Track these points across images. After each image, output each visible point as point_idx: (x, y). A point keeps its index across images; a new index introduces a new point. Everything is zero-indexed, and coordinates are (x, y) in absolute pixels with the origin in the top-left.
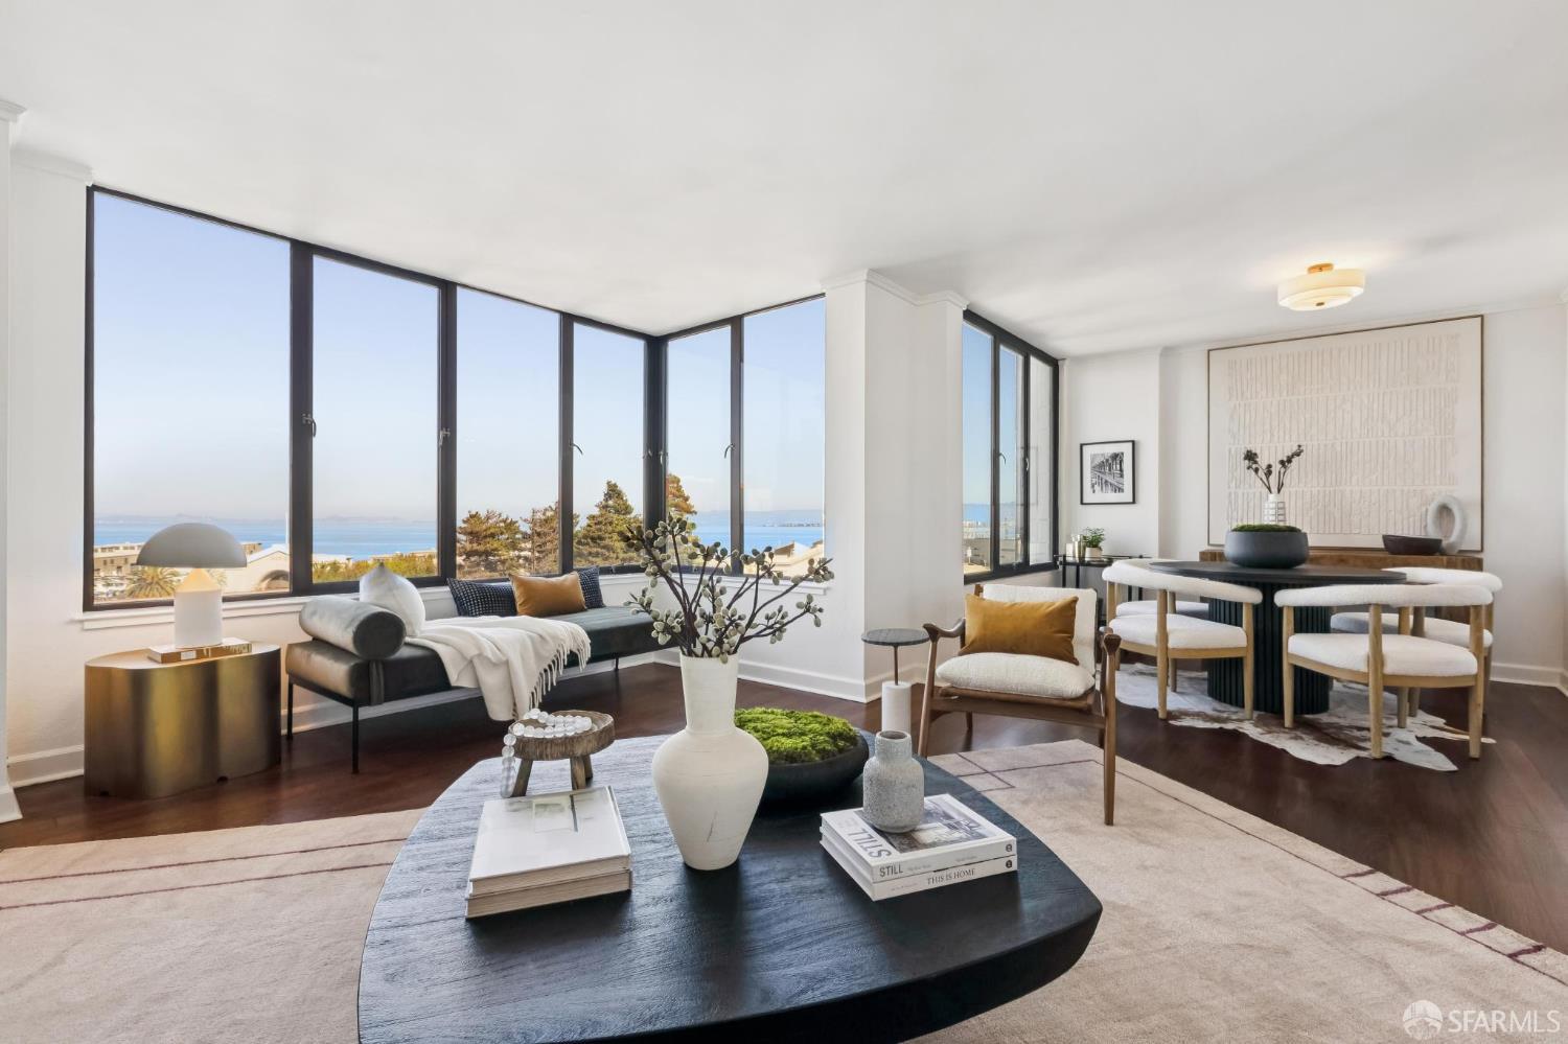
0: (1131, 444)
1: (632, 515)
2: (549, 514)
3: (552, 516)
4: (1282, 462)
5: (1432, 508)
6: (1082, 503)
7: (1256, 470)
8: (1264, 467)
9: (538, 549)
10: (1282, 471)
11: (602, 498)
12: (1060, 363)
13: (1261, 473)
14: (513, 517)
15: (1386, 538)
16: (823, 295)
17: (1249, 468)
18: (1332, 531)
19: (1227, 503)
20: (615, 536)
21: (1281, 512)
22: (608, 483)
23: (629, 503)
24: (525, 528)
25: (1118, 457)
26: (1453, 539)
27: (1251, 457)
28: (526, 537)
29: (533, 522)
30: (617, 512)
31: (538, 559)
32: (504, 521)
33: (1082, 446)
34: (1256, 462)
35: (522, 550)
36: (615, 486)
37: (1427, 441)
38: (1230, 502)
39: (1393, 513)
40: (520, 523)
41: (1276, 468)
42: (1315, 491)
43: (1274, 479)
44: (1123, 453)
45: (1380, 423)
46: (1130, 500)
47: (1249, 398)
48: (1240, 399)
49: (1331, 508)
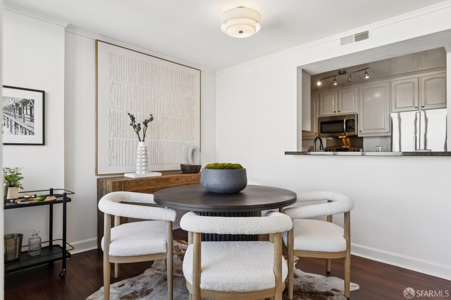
0: (40, 94)
4: (145, 123)
7: (135, 127)
8: (138, 125)
15: (181, 165)
17: (132, 125)
19: (108, 146)
25: (29, 103)
27: (132, 118)
34: (134, 122)
37: (187, 120)
38: (110, 146)
41: (142, 126)
43: (141, 133)
44: (33, 101)
45: (173, 109)
46: (42, 143)
47: (120, 80)
48: (115, 79)
49: (156, 150)
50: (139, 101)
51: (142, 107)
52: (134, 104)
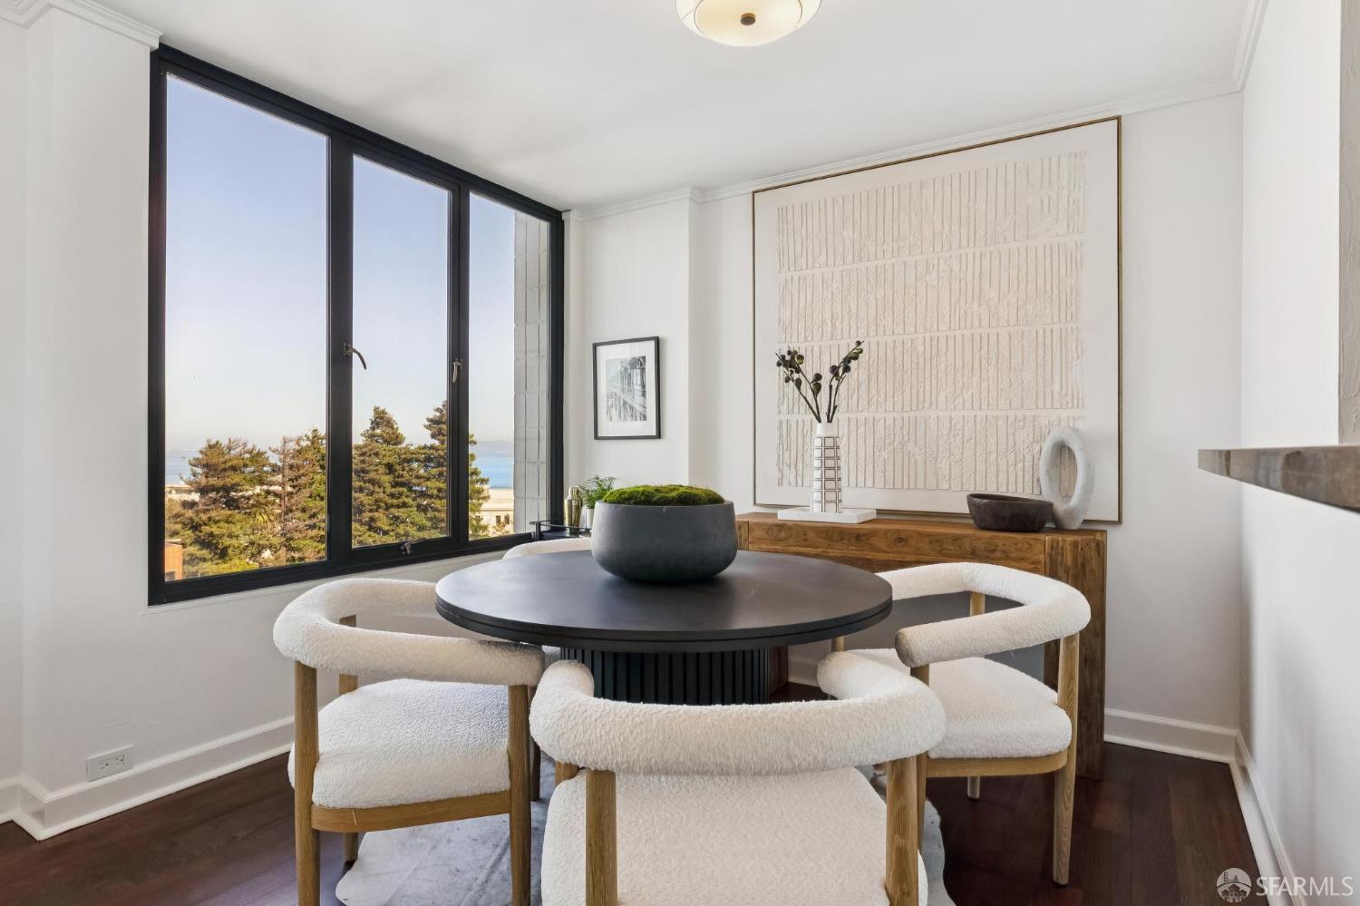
0: (652, 343)
1: (403, 445)
2: (304, 443)
3: (307, 446)
5: (1047, 445)
6: (596, 437)
7: (798, 383)
8: (811, 378)
9: (290, 483)
10: (835, 383)
11: (368, 426)
12: (564, 217)
13: (807, 389)
14: (261, 447)
15: (974, 498)
17: (787, 380)
18: (912, 486)
19: (777, 437)
20: (382, 469)
21: (830, 453)
22: (376, 410)
23: (400, 431)
24: (274, 459)
25: (639, 363)
26: (1074, 502)
27: (791, 362)
28: (276, 470)
29: (284, 453)
30: (387, 442)
31: (290, 494)
32: (251, 453)
33: (595, 346)
34: (798, 371)
35: (271, 484)
36: (383, 412)
37: (1041, 333)
38: (781, 435)
39: (994, 455)
40: (270, 453)
41: (827, 379)
42: (890, 416)
43: (823, 399)
44: (644, 358)
46: (654, 433)
47: (804, 267)
48: (792, 268)
49: (910, 446)
50: (853, 308)
51: (864, 323)
52: (840, 320)
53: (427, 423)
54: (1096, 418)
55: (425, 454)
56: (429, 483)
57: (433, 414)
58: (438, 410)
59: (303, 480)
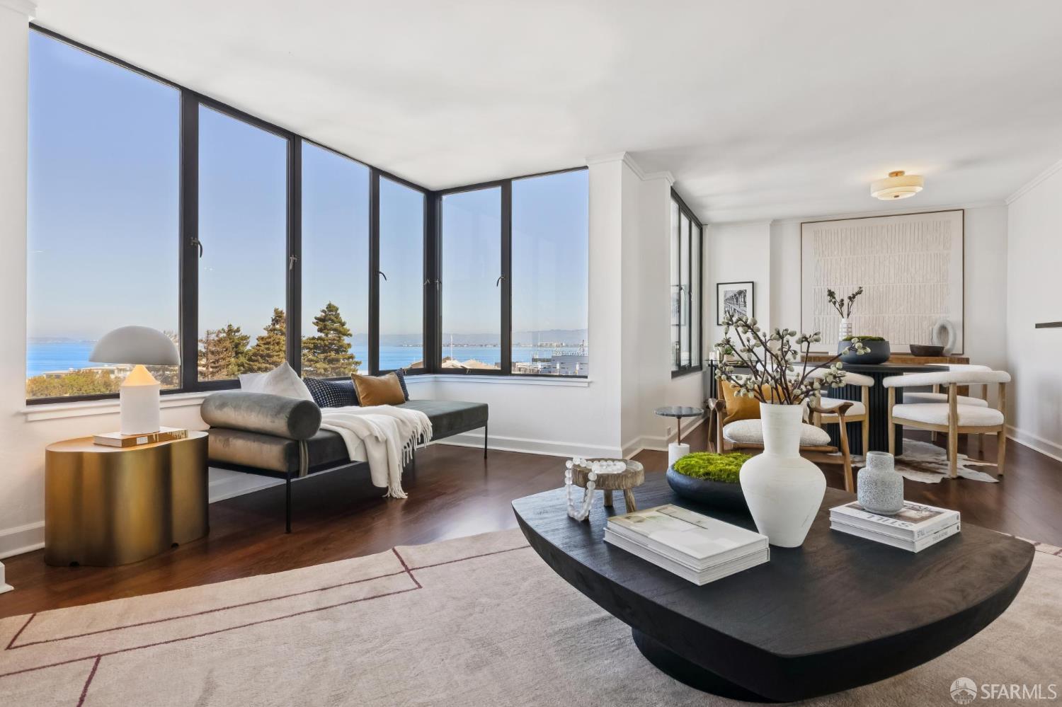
0: (751, 284)
2: (222, 335)
4: (850, 298)
5: (936, 328)
6: (718, 324)
7: (835, 303)
8: (839, 301)
9: (213, 365)
10: (850, 303)
12: (704, 227)
13: (837, 305)
15: (912, 347)
16: (586, 167)
17: (830, 301)
19: (813, 324)
20: (282, 354)
21: (850, 329)
22: (275, 311)
27: (831, 294)
30: (283, 334)
33: (718, 284)
34: (835, 298)
36: (281, 313)
37: (933, 286)
38: (815, 324)
39: (913, 332)
41: (846, 301)
42: (867, 316)
43: (845, 309)
44: (746, 291)
45: (905, 274)
48: (821, 256)
49: (877, 328)
50: (850, 273)
53: (316, 321)
54: (954, 317)
55: (314, 343)
56: (318, 365)
57: (320, 314)
58: (323, 311)
59: (222, 363)
